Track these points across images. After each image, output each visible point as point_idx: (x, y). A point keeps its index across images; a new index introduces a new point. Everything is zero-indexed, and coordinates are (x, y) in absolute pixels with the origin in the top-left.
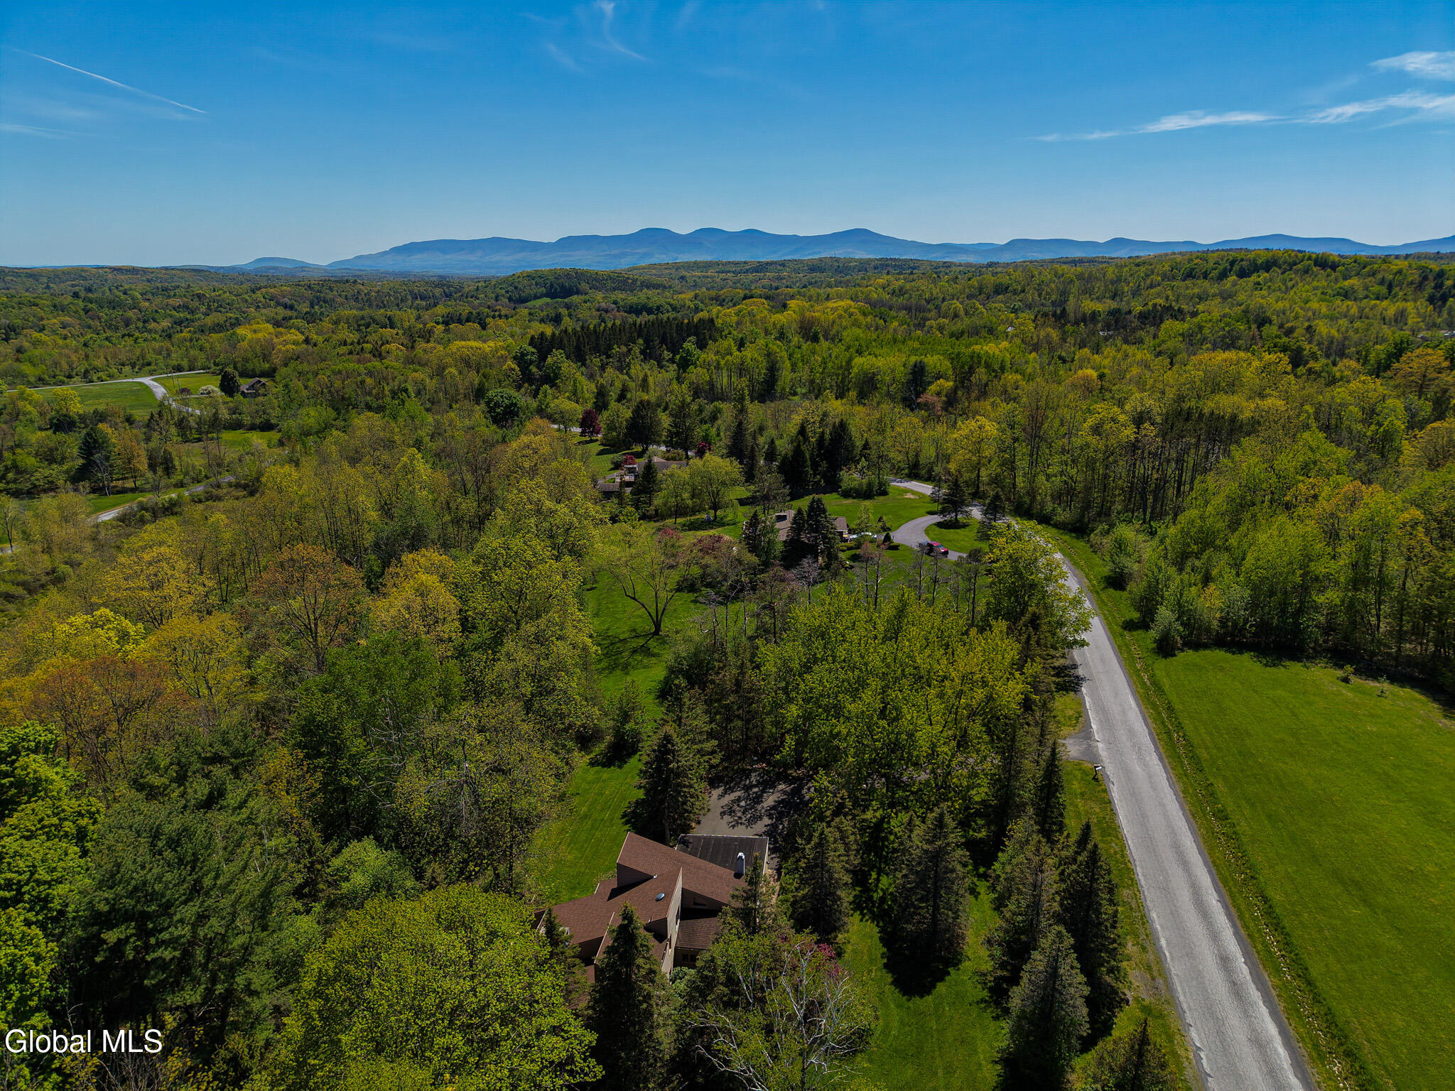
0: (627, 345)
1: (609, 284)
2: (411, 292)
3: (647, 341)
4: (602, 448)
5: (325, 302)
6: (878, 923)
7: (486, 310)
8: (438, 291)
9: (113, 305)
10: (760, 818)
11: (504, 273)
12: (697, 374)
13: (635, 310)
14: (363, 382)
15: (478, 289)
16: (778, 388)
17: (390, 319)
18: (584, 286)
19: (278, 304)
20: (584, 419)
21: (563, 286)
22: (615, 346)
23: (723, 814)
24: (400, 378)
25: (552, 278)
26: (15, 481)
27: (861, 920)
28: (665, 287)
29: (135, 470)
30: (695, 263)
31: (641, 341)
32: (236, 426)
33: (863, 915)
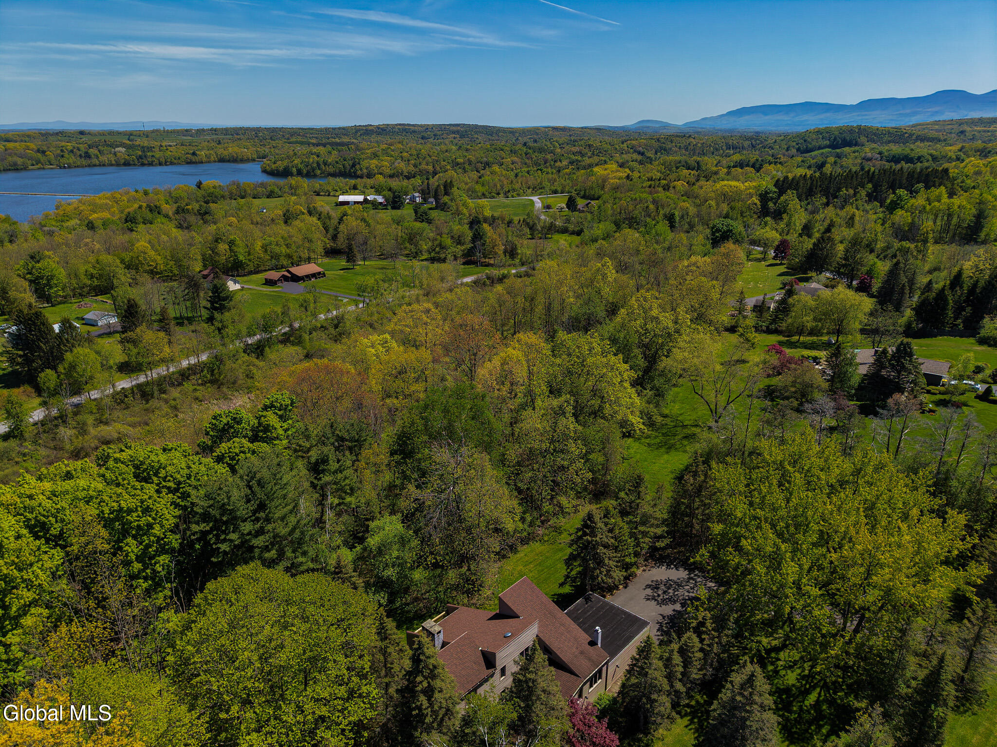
0: (855, 189)
1: (886, 138)
2: (727, 144)
3: (876, 187)
4: (786, 270)
5: (665, 150)
6: (699, 736)
7: (770, 158)
8: (747, 143)
9: (541, 150)
10: (675, 602)
11: (801, 129)
12: (901, 217)
13: (896, 159)
14: (647, 207)
15: (775, 142)
16: (982, 235)
17: (698, 163)
18: (863, 139)
19: (635, 151)
20: (778, 246)
21: (844, 140)
22: (844, 189)
23: (648, 586)
24: (673, 206)
25: (837, 133)
26: (438, 253)
27: (686, 726)
28: (940, 140)
29: (496, 253)
30: (979, 119)
31: (870, 186)
32: (564, 231)
33: (691, 722)
